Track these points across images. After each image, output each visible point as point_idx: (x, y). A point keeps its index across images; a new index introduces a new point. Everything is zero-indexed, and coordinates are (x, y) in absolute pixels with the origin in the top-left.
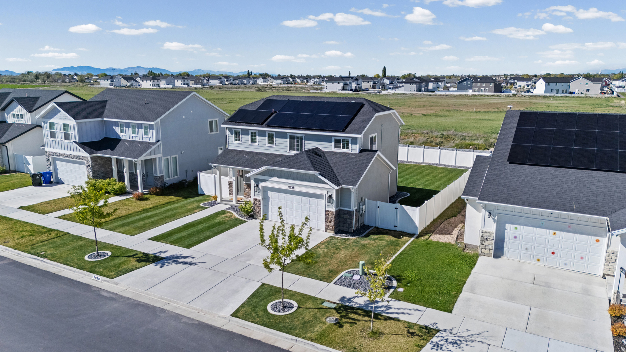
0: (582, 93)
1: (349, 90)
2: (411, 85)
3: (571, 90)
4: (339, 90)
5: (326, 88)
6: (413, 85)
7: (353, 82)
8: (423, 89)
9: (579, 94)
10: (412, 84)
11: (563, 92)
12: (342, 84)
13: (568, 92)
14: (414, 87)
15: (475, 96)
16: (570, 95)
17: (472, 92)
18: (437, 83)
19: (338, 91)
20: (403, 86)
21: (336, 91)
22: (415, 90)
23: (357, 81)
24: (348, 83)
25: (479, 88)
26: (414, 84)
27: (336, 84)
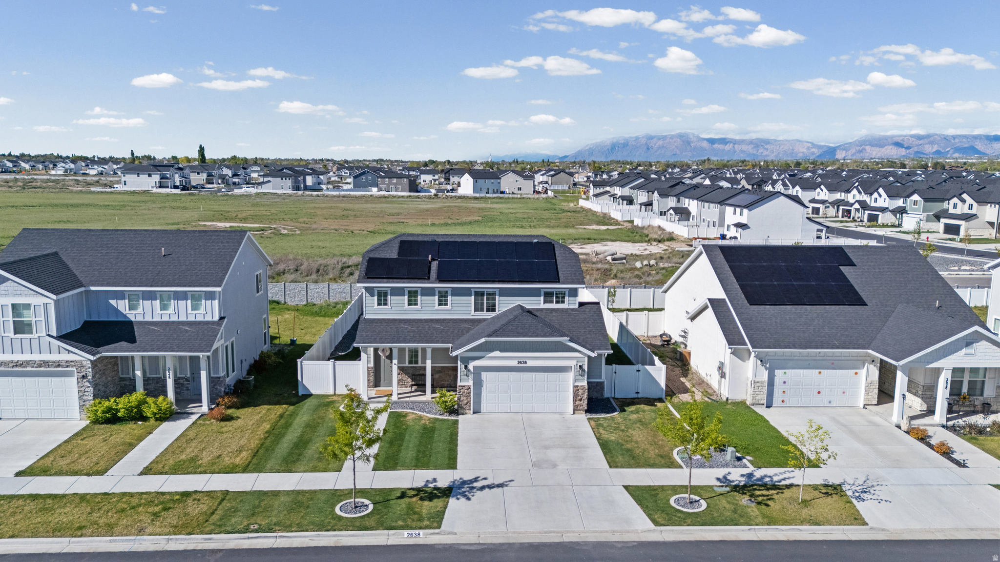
0: (513, 193)
1: (171, 188)
2: (282, 179)
3: (502, 189)
4: (153, 187)
5: (125, 184)
6: (286, 179)
7: (176, 173)
8: (302, 186)
9: (509, 194)
10: (284, 179)
11: (494, 192)
12: (156, 178)
13: (499, 192)
14: (289, 183)
15: (385, 197)
16: (501, 195)
17: (378, 191)
18: (316, 176)
19: (150, 189)
20: (269, 181)
21: (147, 189)
22: (291, 187)
23: (181, 172)
24: (168, 176)
25: (388, 185)
26: (288, 179)
27: (144, 177)
